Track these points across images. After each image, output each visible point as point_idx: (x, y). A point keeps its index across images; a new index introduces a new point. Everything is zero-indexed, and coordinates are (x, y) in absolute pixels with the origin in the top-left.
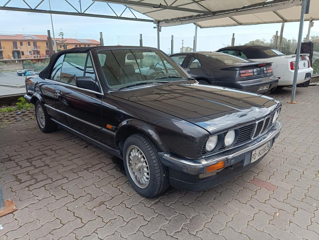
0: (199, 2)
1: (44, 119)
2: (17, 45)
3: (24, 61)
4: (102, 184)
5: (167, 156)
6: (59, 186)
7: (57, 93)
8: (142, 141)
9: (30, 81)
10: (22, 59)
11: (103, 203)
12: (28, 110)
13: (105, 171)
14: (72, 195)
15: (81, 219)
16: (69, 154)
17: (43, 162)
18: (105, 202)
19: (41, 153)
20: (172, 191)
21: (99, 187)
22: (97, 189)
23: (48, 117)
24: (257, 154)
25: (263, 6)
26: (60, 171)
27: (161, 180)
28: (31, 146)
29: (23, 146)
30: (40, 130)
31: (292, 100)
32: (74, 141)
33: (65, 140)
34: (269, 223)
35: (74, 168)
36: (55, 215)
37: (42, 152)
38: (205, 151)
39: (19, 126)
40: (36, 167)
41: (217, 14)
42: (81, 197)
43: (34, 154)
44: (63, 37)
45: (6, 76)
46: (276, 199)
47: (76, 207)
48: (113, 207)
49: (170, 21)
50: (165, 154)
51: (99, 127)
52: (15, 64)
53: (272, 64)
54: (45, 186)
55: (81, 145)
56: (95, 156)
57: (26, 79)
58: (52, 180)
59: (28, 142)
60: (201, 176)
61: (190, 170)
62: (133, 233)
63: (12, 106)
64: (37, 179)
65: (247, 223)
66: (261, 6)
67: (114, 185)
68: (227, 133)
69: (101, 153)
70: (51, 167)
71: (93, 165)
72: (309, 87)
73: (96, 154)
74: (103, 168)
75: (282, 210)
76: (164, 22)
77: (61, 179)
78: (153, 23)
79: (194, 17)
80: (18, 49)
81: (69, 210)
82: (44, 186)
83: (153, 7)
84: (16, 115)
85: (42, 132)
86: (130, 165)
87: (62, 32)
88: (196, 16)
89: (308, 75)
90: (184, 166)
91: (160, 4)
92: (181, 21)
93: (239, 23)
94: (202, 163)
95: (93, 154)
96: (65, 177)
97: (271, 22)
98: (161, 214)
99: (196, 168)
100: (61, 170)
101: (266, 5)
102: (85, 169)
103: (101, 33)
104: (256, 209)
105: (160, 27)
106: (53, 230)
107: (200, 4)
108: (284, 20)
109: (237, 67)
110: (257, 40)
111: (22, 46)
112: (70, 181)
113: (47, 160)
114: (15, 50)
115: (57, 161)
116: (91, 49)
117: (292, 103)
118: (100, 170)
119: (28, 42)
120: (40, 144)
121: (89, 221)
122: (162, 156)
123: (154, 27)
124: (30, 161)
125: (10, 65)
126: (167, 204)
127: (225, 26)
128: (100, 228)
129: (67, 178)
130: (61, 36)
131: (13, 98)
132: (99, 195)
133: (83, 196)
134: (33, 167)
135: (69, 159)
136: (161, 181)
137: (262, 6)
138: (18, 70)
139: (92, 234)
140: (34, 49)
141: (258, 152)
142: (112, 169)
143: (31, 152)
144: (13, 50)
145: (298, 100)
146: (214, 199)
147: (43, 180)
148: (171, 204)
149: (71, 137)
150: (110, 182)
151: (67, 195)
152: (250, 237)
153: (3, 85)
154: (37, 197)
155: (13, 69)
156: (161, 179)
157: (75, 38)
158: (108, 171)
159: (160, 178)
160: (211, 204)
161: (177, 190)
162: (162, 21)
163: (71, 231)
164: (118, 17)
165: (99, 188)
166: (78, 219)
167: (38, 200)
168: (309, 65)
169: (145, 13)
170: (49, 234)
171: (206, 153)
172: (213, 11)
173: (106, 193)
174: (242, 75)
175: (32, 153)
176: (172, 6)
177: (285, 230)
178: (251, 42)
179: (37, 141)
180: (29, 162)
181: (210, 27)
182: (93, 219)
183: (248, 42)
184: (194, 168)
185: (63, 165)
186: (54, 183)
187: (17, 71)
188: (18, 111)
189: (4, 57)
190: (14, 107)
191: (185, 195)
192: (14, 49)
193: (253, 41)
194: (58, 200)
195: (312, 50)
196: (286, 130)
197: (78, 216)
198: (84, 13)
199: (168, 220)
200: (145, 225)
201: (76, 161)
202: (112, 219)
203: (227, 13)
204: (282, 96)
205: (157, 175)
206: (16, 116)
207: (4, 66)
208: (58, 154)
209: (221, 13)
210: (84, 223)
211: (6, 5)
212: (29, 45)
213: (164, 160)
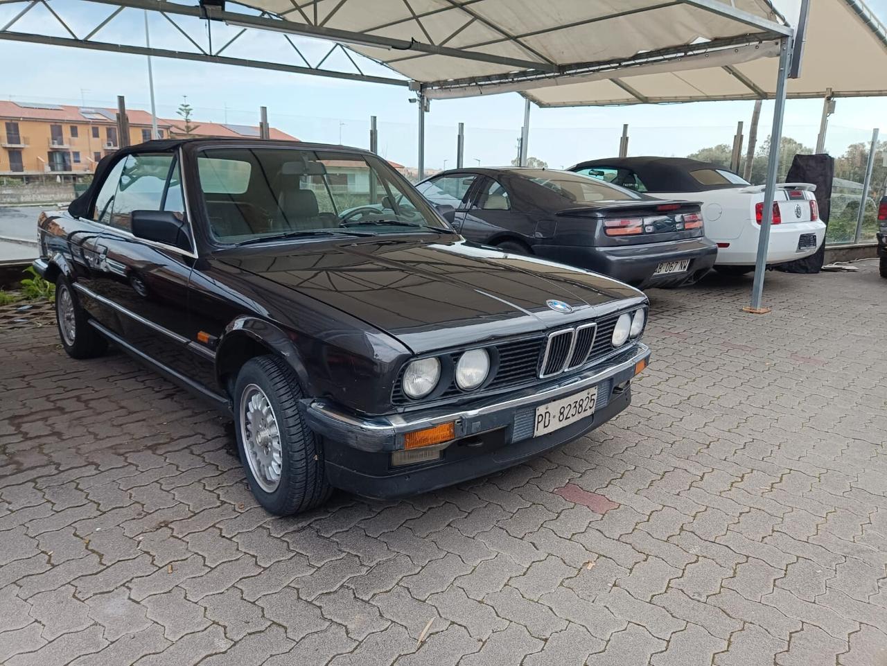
0: (520, 39)
1: (73, 322)
2: (61, 134)
3: (80, 179)
4: (180, 483)
5: (317, 408)
6: (72, 481)
7: (99, 254)
8: (268, 373)
9: (57, 228)
10: (73, 172)
11: (166, 526)
12: (49, 303)
13: (198, 453)
14: (96, 503)
15: (101, 556)
16: (119, 411)
17: (49, 425)
18: (172, 522)
19: (51, 406)
20: (350, 505)
21: (168, 489)
22: (164, 492)
23: (82, 317)
24: (554, 417)
25: (686, 53)
26: (85, 448)
27: (307, 469)
28: (31, 388)
29: (9, 388)
30: (64, 351)
31: (754, 304)
32: (142, 382)
33: (122, 377)
34: (561, 584)
35: (121, 444)
36: (40, 546)
37: (52, 404)
38: (401, 396)
39: (14, 340)
40: (28, 436)
41: (568, 72)
42: (116, 508)
43: (31, 406)
44: (189, 117)
45: (26, 216)
46: (602, 532)
47: (98, 529)
48: (189, 534)
49: (453, 86)
50: (314, 402)
51: (184, 340)
52: (54, 184)
53: (702, 207)
54: (37, 480)
55: (157, 392)
56: (185, 419)
57: (45, 219)
58: (57, 469)
59: (26, 379)
60: (397, 459)
61: (363, 440)
62: (218, 592)
63: (11, 292)
64: (22, 464)
65: (506, 581)
66: (679, 55)
67: (210, 485)
68: (461, 354)
69: (203, 413)
70: (64, 437)
71: (172, 440)
72: (821, 273)
73: (189, 412)
74: (194, 448)
75: (606, 557)
76: (437, 88)
77: (81, 467)
78: (408, 88)
79: (512, 77)
80: (65, 146)
81: (78, 536)
82: (34, 481)
83: (393, 47)
84: (16, 313)
85: (68, 357)
86: (248, 437)
87: (187, 104)
88: (516, 75)
89: (806, 240)
90: (349, 432)
91: (411, 40)
92: (480, 85)
93: (640, 97)
94: (392, 425)
95: (181, 414)
96: (92, 463)
97: (725, 98)
98: (301, 554)
99: (375, 437)
100: (88, 445)
101: (692, 51)
102: (149, 448)
103: (264, 109)
104: (541, 551)
105: (425, 100)
106: (24, 577)
107: (524, 43)
108: (759, 93)
109: (600, 211)
110: (720, 146)
111: (75, 138)
112: (103, 472)
113: (60, 422)
114: (56, 146)
115: (84, 426)
116: (185, 143)
117: (752, 313)
118: (187, 451)
119: (93, 128)
120: (54, 385)
121: (119, 561)
122: (306, 407)
123: (410, 100)
124: (16, 421)
125: (38, 188)
126: (327, 532)
127: (603, 105)
128: (141, 577)
129: (96, 464)
130: (184, 114)
131: (16, 269)
132: (161, 508)
133: (123, 507)
134: (21, 435)
135: (115, 423)
136: (307, 472)
137: (683, 54)
138: (61, 201)
139: (116, 588)
140: (109, 148)
141: (559, 412)
142: (219, 449)
143: (25, 403)
144: (51, 149)
145: (773, 304)
146: (449, 525)
147: (36, 467)
148: (336, 533)
149: (140, 370)
150: (200, 480)
151: (85, 501)
152: (499, 611)
153: (11, 241)
154: (10, 503)
155: (48, 198)
156: (307, 466)
157: (222, 122)
158: (205, 455)
159: (303, 463)
160: (433, 537)
161: (363, 503)
162: (433, 84)
163: (69, 581)
164: (311, 68)
165: (168, 491)
166: (94, 555)
167: (10, 510)
168: (812, 214)
169: (387, 62)
170: (13, 585)
171: (406, 401)
172: (559, 63)
173: (181, 503)
174: (610, 232)
175: (27, 405)
176: (445, 45)
177: (593, 602)
178: (703, 150)
179: (49, 377)
180: (13, 425)
181: (564, 105)
182: (131, 557)
183: (695, 152)
184: (372, 436)
185: (96, 435)
186: (62, 474)
187: (57, 205)
188: (22, 303)
189: (24, 165)
190: (16, 294)
191: (379, 513)
192: (53, 143)
193: (710, 150)
194: (57, 512)
195: (829, 174)
196: (703, 377)
197: (96, 550)
198: (219, 55)
199: (313, 567)
200: (252, 576)
201: (132, 427)
202: (176, 559)
203: (594, 71)
204: (736, 292)
205: (297, 456)
206: (17, 315)
207: (23, 189)
208: (91, 410)
209: (579, 68)
210: (105, 565)
211: (10, 27)
212: (96, 135)
213: (312, 417)
